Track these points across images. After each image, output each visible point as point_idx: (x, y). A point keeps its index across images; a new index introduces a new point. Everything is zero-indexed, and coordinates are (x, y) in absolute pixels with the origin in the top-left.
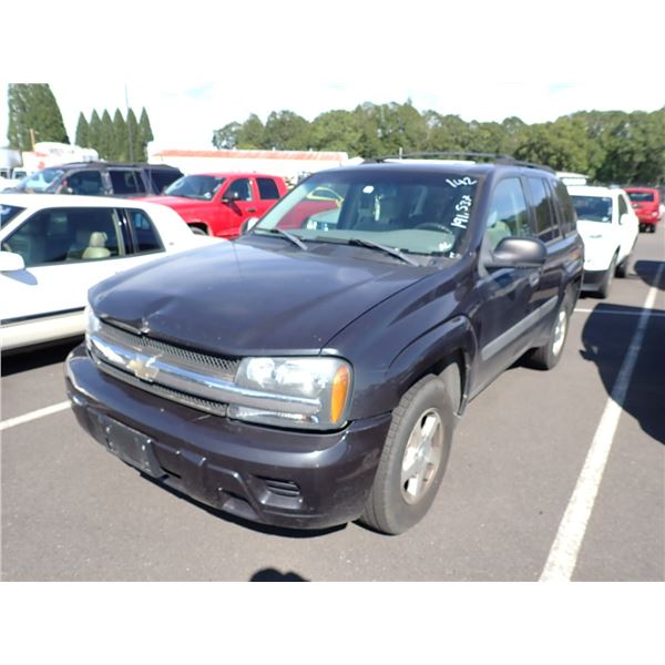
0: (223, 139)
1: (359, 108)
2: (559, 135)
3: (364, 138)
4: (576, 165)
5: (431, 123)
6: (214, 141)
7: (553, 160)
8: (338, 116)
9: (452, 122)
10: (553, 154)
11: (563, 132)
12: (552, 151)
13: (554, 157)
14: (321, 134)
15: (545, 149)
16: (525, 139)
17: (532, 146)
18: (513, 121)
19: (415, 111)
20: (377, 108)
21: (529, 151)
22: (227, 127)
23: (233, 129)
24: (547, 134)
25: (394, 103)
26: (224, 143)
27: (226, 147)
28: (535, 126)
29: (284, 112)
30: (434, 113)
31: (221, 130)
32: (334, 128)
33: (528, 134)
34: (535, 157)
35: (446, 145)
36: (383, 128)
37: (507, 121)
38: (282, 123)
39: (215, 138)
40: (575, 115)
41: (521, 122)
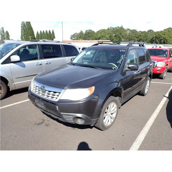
0: (73, 37)
1: (108, 29)
2: (164, 34)
3: (110, 36)
4: (169, 43)
5: (128, 32)
6: (71, 38)
7: (162, 41)
8: (104, 31)
9: (134, 31)
10: (162, 40)
11: (166, 33)
12: (162, 39)
13: (163, 40)
14: (99, 35)
15: (160, 38)
16: (154, 36)
17: (156, 37)
18: (150, 31)
19: (124, 29)
20: (114, 28)
21: (156, 39)
22: (75, 34)
23: (76, 35)
24: (161, 34)
25: (118, 27)
26: (73, 38)
27: (74, 40)
28: (157, 32)
29: (89, 30)
30: (129, 29)
31: (73, 35)
32: (103, 34)
33: (155, 34)
34: (157, 41)
35: (133, 38)
36: (115, 34)
37: (149, 31)
38: (89, 33)
39: (71, 37)
40: (168, 29)
41: (153, 31)
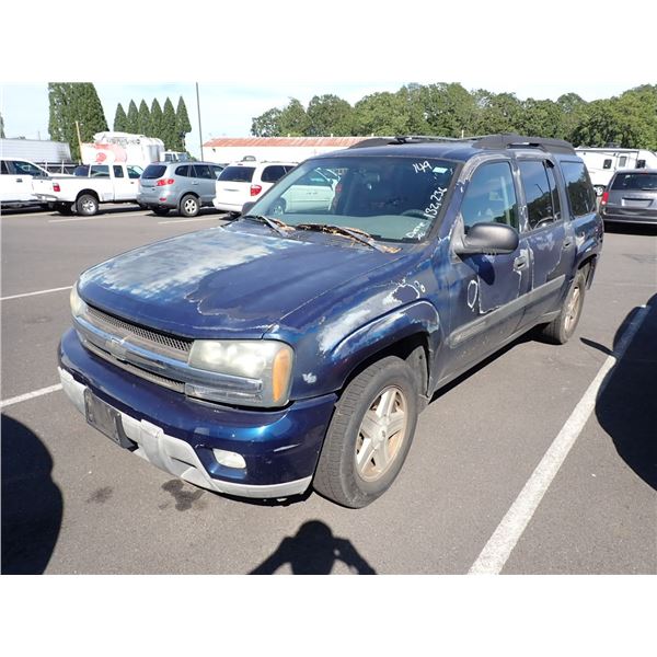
0: (263, 127)
1: (404, 90)
2: (626, 112)
3: (410, 122)
5: (482, 103)
6: (254, 130)
8: (383, 99)
9: (505, 101)
10: (619, 133)
11: (631, 109)
12: (617, 130)
13: (621, 136)
14: (367, 118)
15: (610, 128)
16: (587, 118)
17: (594, 124)
18: (569, 99)
20: (424, 89)
21: (591, 130)
22: (267, 114)
23: (273, 116)
24: (612, 111)
25: (443, 84)
26: (264, 131)
27: (265, 135)
28: (597, 103)
29: (327, 97)
30: (486, 93)
31: (261, 118)
32: (381, 112)
33: (589, 112)
34: (598, 137)
35: (500, 126)
36: (430, 111)
37: (563, 99)
38: (325, 108)
39: (254, 126)
40: (639, 90)
41: (579, 99)
